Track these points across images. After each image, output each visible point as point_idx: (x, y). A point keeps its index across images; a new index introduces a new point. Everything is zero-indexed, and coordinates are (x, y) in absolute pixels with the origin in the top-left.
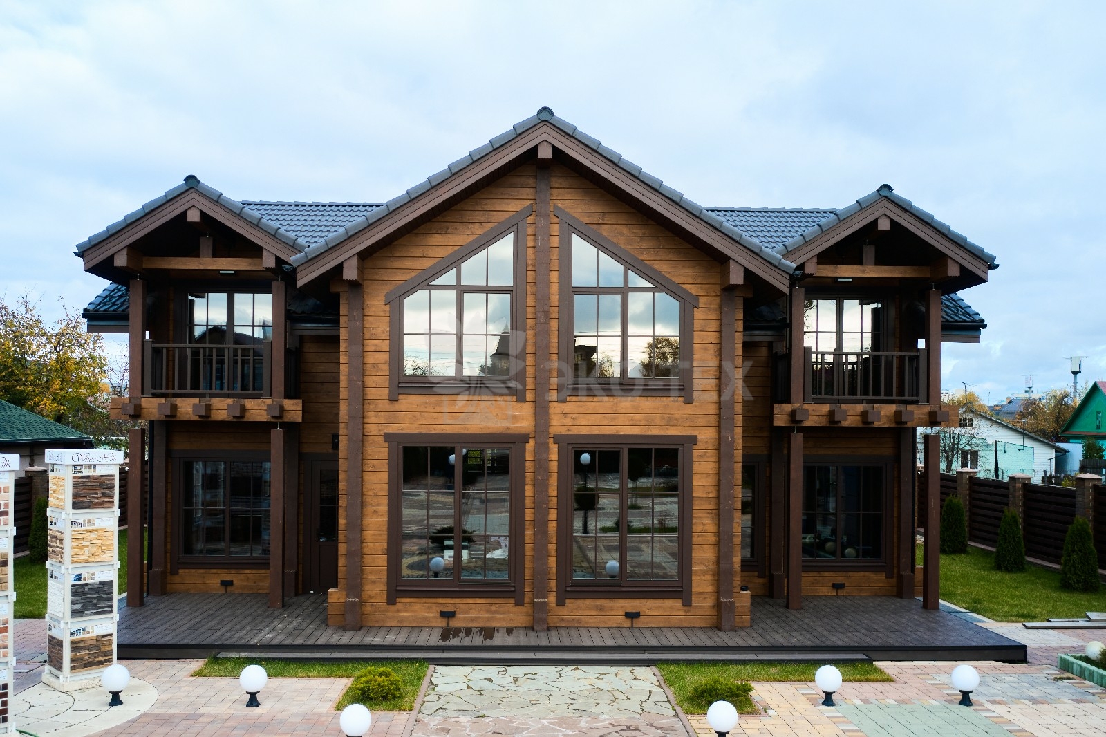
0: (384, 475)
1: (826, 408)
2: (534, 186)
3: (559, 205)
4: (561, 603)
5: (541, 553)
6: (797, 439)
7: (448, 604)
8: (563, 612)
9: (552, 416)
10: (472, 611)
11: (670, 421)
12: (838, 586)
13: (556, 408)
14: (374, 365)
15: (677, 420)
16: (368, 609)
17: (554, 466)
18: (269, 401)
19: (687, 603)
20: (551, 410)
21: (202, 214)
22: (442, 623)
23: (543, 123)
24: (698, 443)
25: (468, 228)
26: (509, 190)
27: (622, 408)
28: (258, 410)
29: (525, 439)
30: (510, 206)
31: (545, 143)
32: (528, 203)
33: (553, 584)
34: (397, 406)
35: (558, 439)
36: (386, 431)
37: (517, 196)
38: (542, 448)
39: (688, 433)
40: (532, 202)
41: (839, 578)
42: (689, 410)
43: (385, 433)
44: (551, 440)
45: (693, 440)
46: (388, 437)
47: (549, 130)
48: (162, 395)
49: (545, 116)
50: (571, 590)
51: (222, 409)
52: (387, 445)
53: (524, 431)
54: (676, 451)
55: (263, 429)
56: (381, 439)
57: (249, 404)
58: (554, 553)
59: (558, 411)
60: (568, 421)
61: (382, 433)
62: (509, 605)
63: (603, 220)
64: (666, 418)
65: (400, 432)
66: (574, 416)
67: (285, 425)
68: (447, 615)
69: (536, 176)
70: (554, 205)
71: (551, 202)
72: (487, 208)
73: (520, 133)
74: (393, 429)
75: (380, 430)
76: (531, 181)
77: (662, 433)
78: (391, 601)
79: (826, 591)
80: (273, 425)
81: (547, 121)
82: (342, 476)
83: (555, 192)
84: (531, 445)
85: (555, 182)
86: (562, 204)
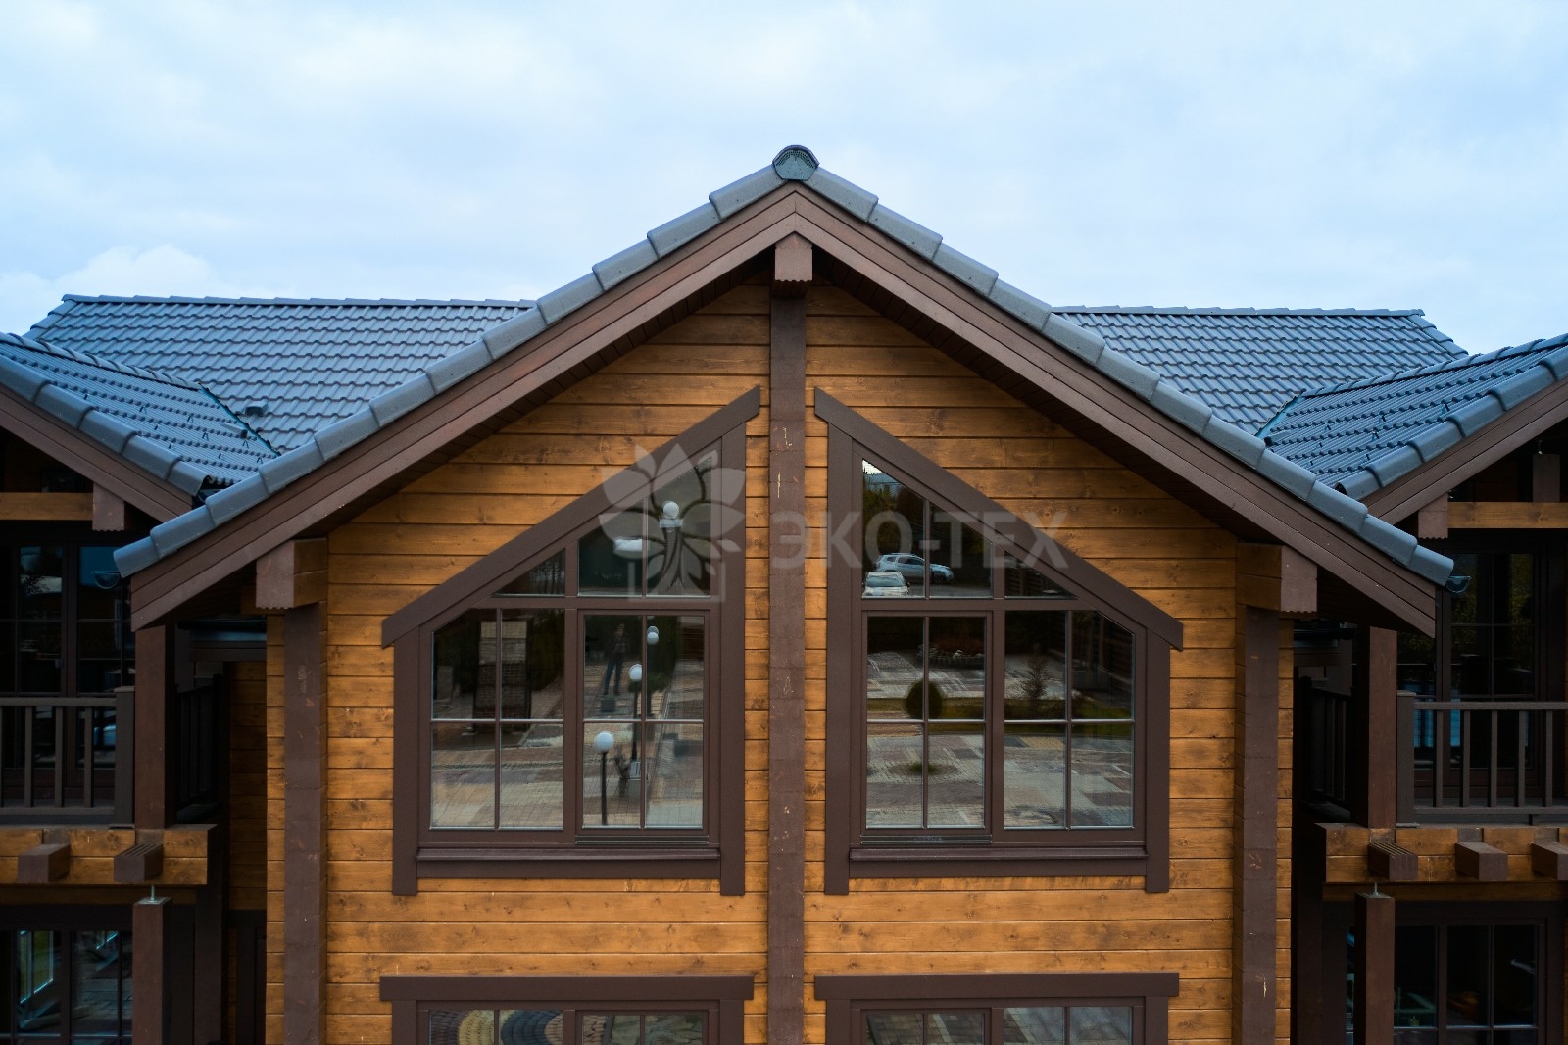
1: (1447, 835)
2: (765, 342)
3: (828, 390)
9: (811, 930)
11: (1110, 938)
13: (820, 908)
14: (355, 805)
15: (1129, 934)
18: (127, 836)
20: (809, 914)
23: (790, 188)
24: (1181, 994)
25: (597, 450)
26: (703, 352)
27: (990, 907)
28: (98, 855)
29: (742, 988)
30: (703, 393)
31: (794, 239)
32: (748, 385)
34: (414, 908)
35: (825, 987)
36: (386, 973)
37: (722, 366)
39: (1155, 969)
40: (758, 381)
42: (1157, 910)
43: (381, 978)
44: (809, 991)
45: (1168, 985)
47: (805, 207)
49: (795, 169)
52: (388, 1007)
53: (738, 971)
56: (373, 993)
57: (81, 839)
59: (826, 915)
60: (853, 941)
61: (375, 976)
63: (941, 428)
64: (1100, 930)
65: (422, 974)
66: (868, 927)
67: (167, 892)
69: (769, 316)
70: (817, 391)
71: (808, 382)
72: (643, 396)
74: (405, 965)
75: (369, 970)
76: (756, 329)
77: (1090, 969)
81: (800, 183)
83: (818, 356)
84: (759, 1005)
85: (817, 330)
86: (834, 386)
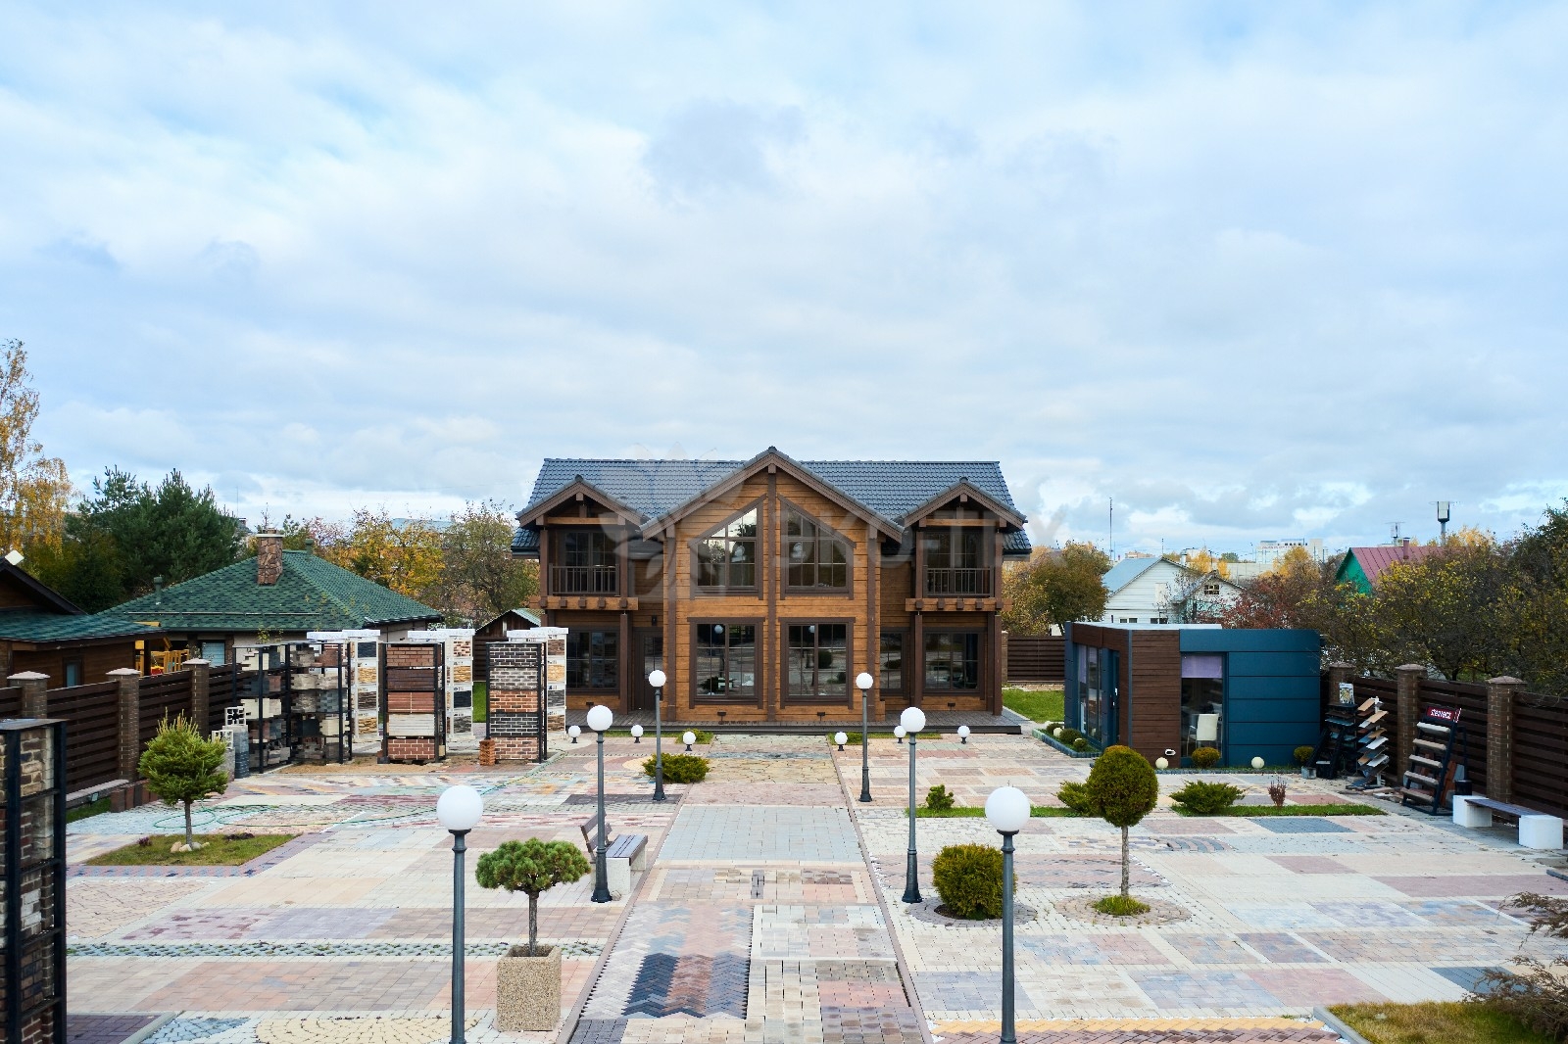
0: (687, 639)
1: (935, 601)
2: (767, 484)
3: (780, 494)
4: (782, 707)
5: (772, 681)
6: (919, 619)
7: (722, 708)
8: (783, 712)
9: (777, 607)
10: (735, 712)
11: (841, 610)
12: (951, 705)
13: (779, 603)
15: (845, 609)
16: (679, 711)
17: (778, 634)
18: (619, 599)
19: (851, 708)
20: (777, 603)
21: (585, 496)
22: (719, 719)
23: (771, 454)
24: (856, 622)
26: (755, 486)
27: (815, 603)
28: (613, 603)
29: (763, 619)
30: (754, 494)
31: (772, 464)
32: (765, 492)
33: (778, 697)
34: (694, 603)
35: (780, 619)
37: (759, 489)
38: (772, 624)
39: (851, 616)
40: (767, 491)
41: (952, 700)
42: (850, 603)
43: (687, 617)
44: (777, 620)
45: (853, 619)
46: (689, 619)
47: (774, 458)
48: (558, 595)
49: (772, 451)
50: (788, 701)
51: (593, 603)
52: (689, 623)
53: (762, 615)
54: (844, 626)
55: (616, 614)
56: (686, 620)
57: (608, 600)
58: (778, 680)
59: (782, 603)
60: (786, 610)
62: (754, 709)
64: (838, 608)
65: (696, 616)
66: (791, 607)
67: (627, 612)
68: (722, 714)
69: (767, 479)
70: (778, 494)
71: (776, 492)
73: (759, 459)
74: (692, 615)
75: (685, 615)
76: (765, 482)
77: (836, 616)
78: (691, 707)
79: (944, 707)
80: (622, 612)
81: (773, 453)
82: (664, 640)
83: (778, 487)
84: (766, 623)
85: (777, 482)
86: (782, 493)
